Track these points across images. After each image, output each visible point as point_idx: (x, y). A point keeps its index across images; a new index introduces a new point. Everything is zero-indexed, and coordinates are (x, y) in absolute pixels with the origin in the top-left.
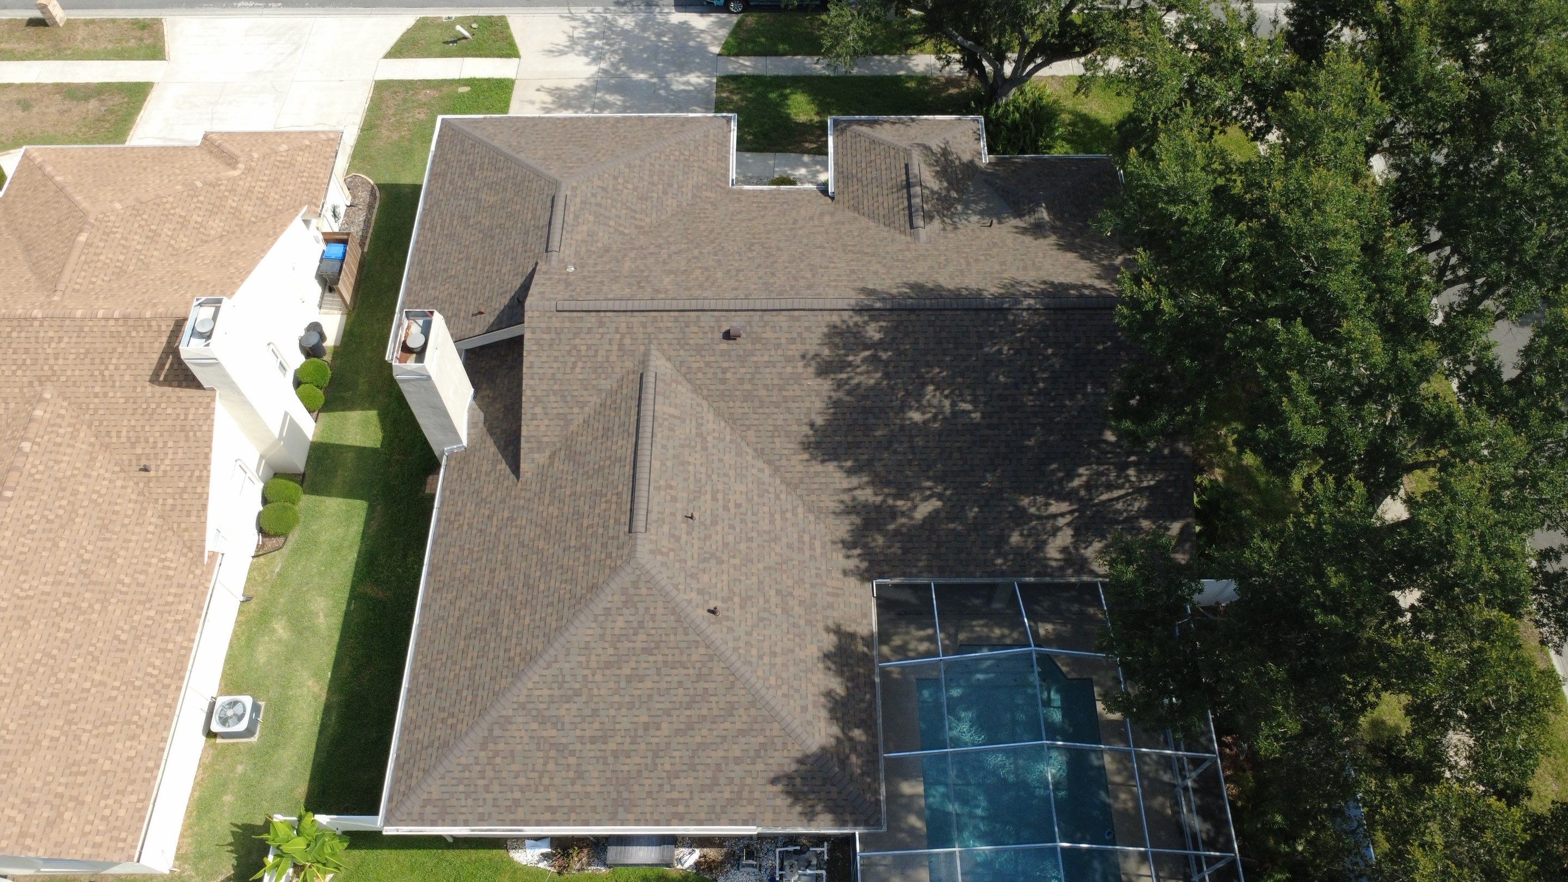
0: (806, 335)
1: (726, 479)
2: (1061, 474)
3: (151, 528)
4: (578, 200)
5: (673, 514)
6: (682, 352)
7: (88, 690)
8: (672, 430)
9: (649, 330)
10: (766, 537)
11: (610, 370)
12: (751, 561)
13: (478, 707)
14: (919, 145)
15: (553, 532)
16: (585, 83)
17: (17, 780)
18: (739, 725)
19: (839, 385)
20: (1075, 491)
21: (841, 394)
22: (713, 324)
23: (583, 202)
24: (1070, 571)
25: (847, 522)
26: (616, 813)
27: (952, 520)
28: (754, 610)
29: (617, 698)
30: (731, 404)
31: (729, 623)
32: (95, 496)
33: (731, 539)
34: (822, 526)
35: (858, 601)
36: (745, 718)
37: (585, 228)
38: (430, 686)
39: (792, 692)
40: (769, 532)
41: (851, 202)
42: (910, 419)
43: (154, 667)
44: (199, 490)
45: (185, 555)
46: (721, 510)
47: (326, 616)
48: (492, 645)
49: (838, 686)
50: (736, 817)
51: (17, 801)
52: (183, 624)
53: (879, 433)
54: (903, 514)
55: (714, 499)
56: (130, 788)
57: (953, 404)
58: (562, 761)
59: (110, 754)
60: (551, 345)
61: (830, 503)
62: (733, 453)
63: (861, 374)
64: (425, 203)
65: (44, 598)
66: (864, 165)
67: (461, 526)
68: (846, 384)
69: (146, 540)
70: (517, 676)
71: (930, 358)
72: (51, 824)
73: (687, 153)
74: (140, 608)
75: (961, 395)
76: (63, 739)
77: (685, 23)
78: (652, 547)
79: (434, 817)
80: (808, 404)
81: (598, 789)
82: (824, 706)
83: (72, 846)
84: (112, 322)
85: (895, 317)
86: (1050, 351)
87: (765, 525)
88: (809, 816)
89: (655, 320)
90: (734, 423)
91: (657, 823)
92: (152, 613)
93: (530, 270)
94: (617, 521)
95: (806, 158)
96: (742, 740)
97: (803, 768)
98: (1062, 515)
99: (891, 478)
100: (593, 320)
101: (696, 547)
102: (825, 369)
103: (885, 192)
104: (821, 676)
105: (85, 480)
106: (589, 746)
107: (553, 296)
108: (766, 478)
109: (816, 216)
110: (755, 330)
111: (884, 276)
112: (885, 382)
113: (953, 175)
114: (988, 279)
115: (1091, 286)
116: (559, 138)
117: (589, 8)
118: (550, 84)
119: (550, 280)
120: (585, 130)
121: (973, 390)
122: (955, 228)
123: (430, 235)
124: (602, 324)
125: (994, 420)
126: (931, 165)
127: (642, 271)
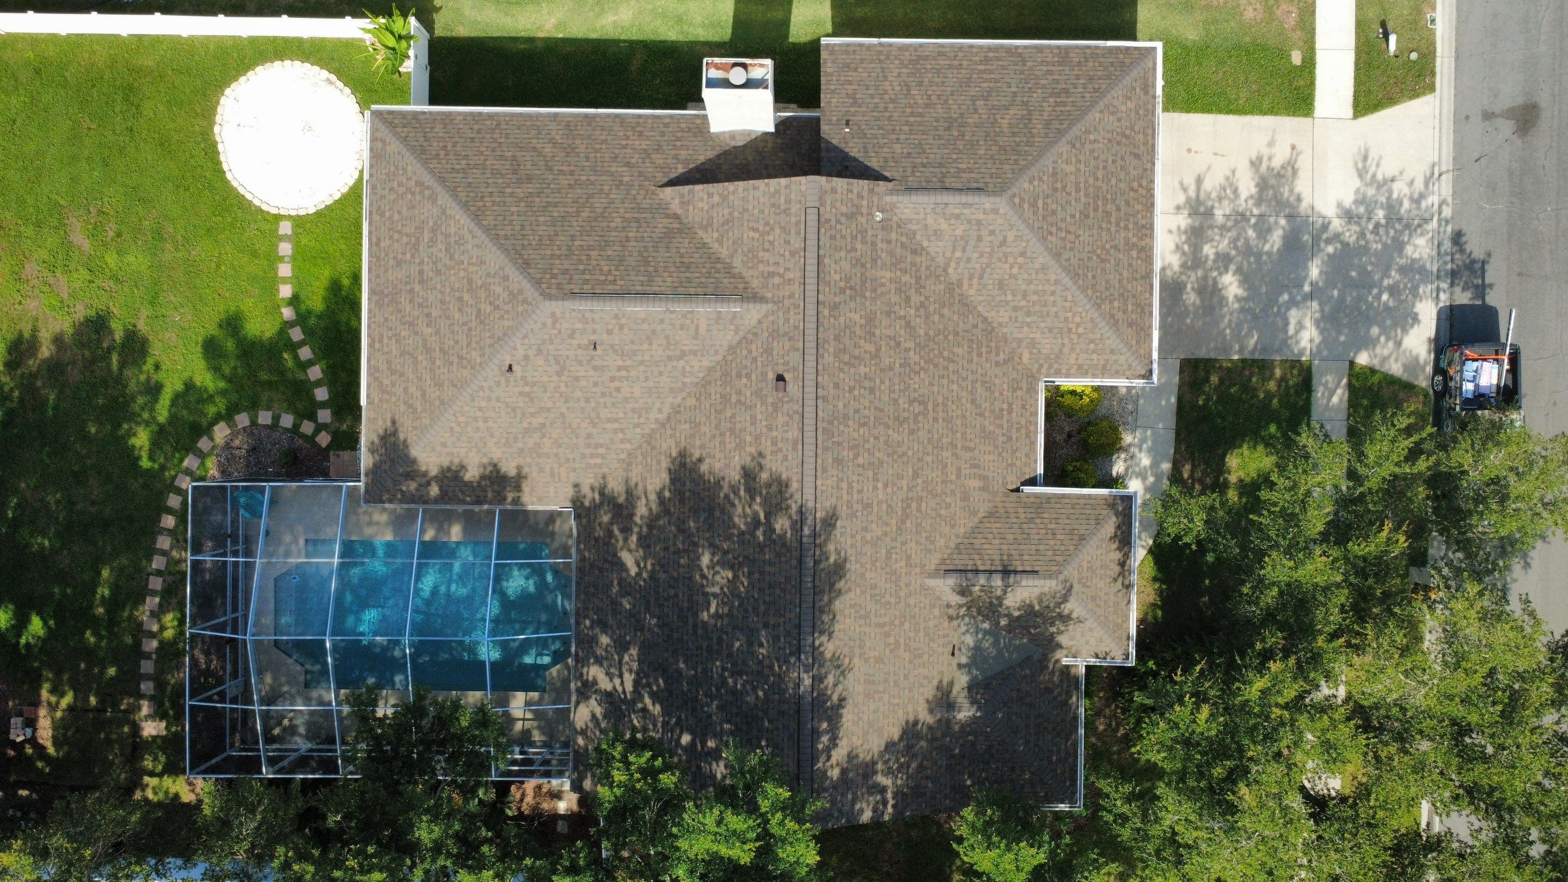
0: (780, 456)
1: (642, 379)
2: (655, 688)
4: (981, 216)
5: (594, 332)
6: (766, 334)
8: (682, 327)
9: (787, 302)
10: (593, 415)
11: (750, 265)
12: (566, 401)
13: (446, 175)
14: (1071, 587)
15: (594, 224)
16: (1304, 205)
18: (428, 391)
19: (734, 488)
20: (641, 699)
21: (726, 489)
22: (791, 364)
23: (979, 223)
24: (579, 684)
25: (620, 490)
27: (619, 584)
28: (521, 404)
29: (448, 290)
30: (719, 383)
31: (503, 382)
33: (583, 383)
34: (617, 465)
35: (552, 495)
36: (433, 396)
37: (944, 226)
38: (479, 131)
39: (456, 435)
40: (598, 417)
41: (1002, 511)
42: (703, 554)
46: (610, 374)
47: (615, 22)
49: (472, 474)
50: (372, 387)
53: (691, 522)
54: (626, 540)
55: (620, 369)
57: (715, 595)
58: (408, 248)
60: (773, 205)
61: (635, 476)
62: (672, 385)
63: (743, 509)
64: (1026, 47)
66: (1050, 526)
67: (628, 138)
68: (735, 494)
70: (465, 205)
71: (757, 576)
73: (1081, 330)
75: (723, 603)
77: (1417, 320)
78: (558, 315)
79: (375, 150)
80: (718, 456)
81: (390, 278)
82: (451, 462)
85: (795, 544)
87: (604, 413)
88: (371, 449)
89: (796, 306)
90: (703, 386)
91: (369, 327)
93: (887, 174)
94: (586, 282)
96: (419, 394)
97: (401, 444)
98: (622, 683)
99: (655, 532)
101: (568, 353)
102: (749, 475)
103: (1004, 547)
104: (476, 461)
106: (417, 269)
107: (829, 202)
108: (654, 415)
109: (981, 472)
110: (786, 406)
111: (858, 537)
112: (736, 532)
113: (1031, 623)
114: (852, 643)
115: (836, 745)
116: (1104, 187)
117: (1450, 200)
118: (1303, 164)
119: (860, 196)
120: (1122, 214)
121: (727, 615)
122: (951, 618)
123: (977, 59)
124: (793, 254)
125: (700, 632)
126: (1040, 602)
127: (874, 290)
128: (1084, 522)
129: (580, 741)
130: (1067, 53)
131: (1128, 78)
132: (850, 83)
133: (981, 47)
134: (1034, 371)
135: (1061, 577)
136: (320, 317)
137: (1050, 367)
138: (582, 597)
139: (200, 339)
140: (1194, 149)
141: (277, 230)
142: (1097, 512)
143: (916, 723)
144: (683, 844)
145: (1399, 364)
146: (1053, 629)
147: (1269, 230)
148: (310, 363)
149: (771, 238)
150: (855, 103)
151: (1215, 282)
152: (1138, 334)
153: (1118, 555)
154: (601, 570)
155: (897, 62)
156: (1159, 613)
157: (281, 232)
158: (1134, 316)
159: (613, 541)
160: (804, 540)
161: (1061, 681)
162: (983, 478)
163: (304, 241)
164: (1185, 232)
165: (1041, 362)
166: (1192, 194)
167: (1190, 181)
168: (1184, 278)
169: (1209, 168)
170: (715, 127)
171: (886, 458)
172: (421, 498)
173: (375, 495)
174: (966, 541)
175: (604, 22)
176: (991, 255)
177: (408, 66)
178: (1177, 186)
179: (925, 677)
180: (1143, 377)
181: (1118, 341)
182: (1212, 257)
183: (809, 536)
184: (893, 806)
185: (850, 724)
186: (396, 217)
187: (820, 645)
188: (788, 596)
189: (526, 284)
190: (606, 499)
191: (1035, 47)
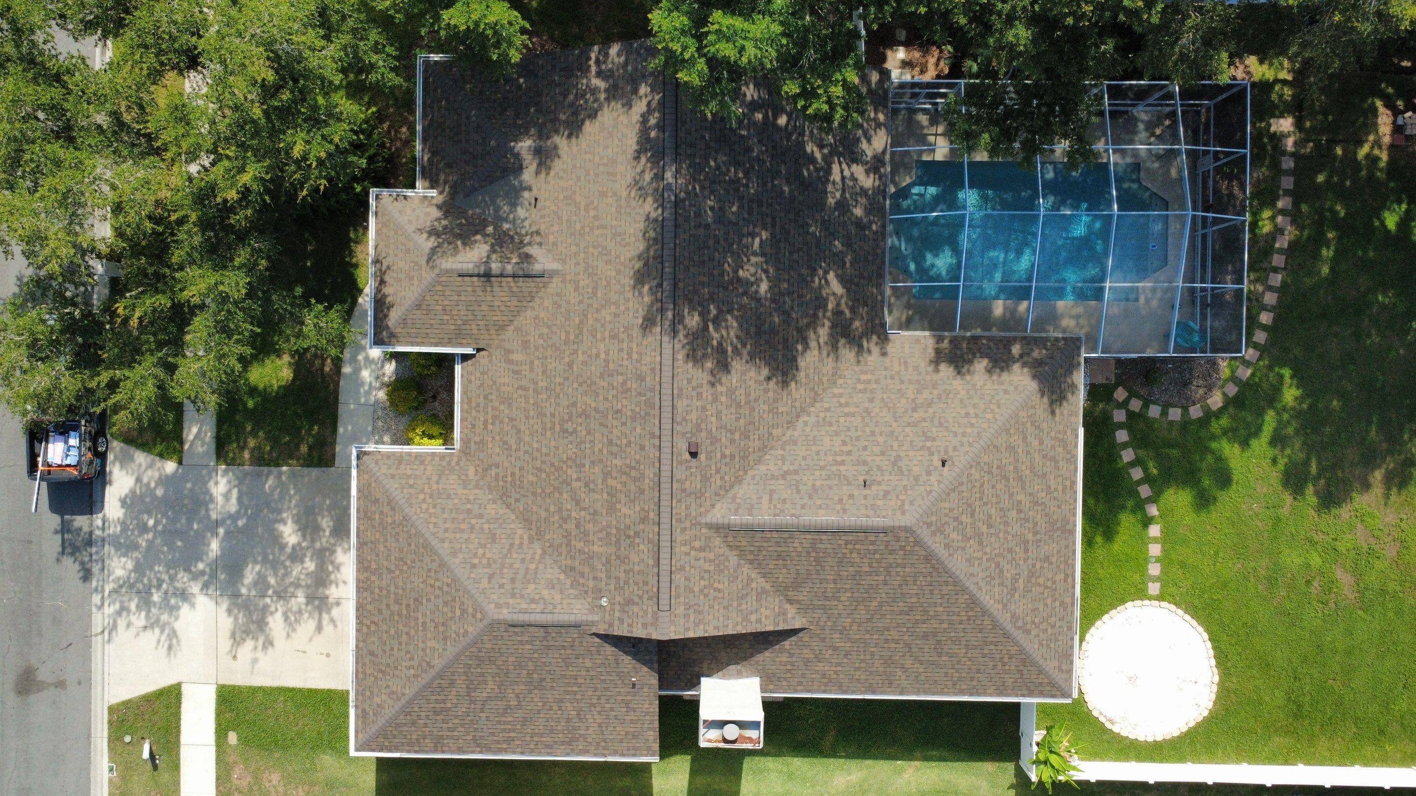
0: (694, 383)
1: (822, 454)
2: (811, 167)
4: (511, 601)
5: (865, 497)
6: (707, 495)
8: (784, 501)
9: (688, 524)
10: (867, 420)
11: (721, 558)
12: (892, 432)
13: (1002, 639)
14: (428, 262)
15: (866, 595)
16: (225, 606)
18: (1020, 442)
19: (737, 352)
20: (824, 157)
21: (745, 352)
22: (684, 468)
23: (513, 596)
24: (882, 170)
25: (843, 351)
27: (845, 263)
29: (1001, 535)
30: (751, 450)
31: (950, 450)
33: (876, 449)
34: (846, 373)
35: (907, 346)
36: (1016, 437)
37: (545, 592)
38: (972, 679)
39: (994, 401)
40: (863, 418)
42: (766, 292)
46: (851, 458)
48: (953, 634)
49: (981, 365)
50: (1073, 444)
53: (777, 322)
54: (838, 304)
55: (843, 463)
57: (755, 254)
58: (1038, 574)
60: (700, 613)
61: (830, 363)
62: (794, 447)
63: (728, 334)
64: (473, 752)
66: (448, 317)
67: (836, 672)
68: (736, 348)
70: (985, 612)
71: (716, 272)
75: (747, 247)
77: (122, 501)
78: (898, 513)
80: (752, 382)
81: (1055, 545)
82: (1000, 376)
85: (680, 302)
86: (712, 163)
87: (857, 421)
88: (1074, 388)
89: (679, 521)
90: (766, 447)
91: (1075, 500)
93: (597, 640)
94: (873, 543)
95: (347, 370)
96: (1029, 439)
97: (1046, 393)
98: (842, 171)
99: (811, 312)
100: (678, 576)
101: (890, 478)
102: (724, 366)
103: (489, 298)
104: (976, 377)
106: (1030, 554)
107: (650, 616)
108: (812, 420)
109: (511, 367)
110: (688, 429)
111: (622, 308)
112: (736, 313)
113: (465, 228)
114: (628, 210)
115: (643, 115)
116: (401, 627)
117: (94, 610)
118: (225, 643)
119: (621, 620)
120: (385, 602)
121: (743, 235)
122: (538, 233)
123: (517, 742)
124: (682, 568)
125: (769, 220)
126: (456, 248)
127: (608, 534)
128: (418, 321)
129: (881, 117)
130: (436, 747)
131: (380, 724)
132: (632, 721)
133: (514, 753)
134: (464, 459)
135: (437, 271)
136: (1123, 507)
137: (449, 463)
138: (879, 251)
139: (1234, 487)
140: (324, 657)
141: (1162, 586)
142: (405, 330)
143: (570, 136)
144: (777, 29)
145: (137, 462)
146: (444, 222)
147: (255, 583)
148: (1132, 464)
149: (703, 583)
150: (627, 704)
151: (304, 536)
152: (370, 493)
153: (387, 290)
154: (861, 276)
155: (590, 740)
156: (352, 235)
157: (1158, 585)
158: (374, 509)
159: (850, 303)
160: (672, 306)
161: (438, 175)
162: (510, 362)
163: (1137, 577)
164: (331, 582)
165: (457, 468)
166: (325, 617)
167: (328, 628)
168: (332, 541)
169: (311, 640)
170: (755, 682)
171: (598, 380)
172: (1029, 342)
173: (1072, 344)
174: (525, 304)
175: (859, 774)
176: (503, 566)
177: (1038, 735)
178: (339, 623)
179: (561, 178)
180: (366, 453)
181: (387, 486)
182: (307, 559)
183: (667, 309)
184: (589, 59)
185: (629, 136)
186: (1049, 601)
187: (657, 208)
188: (686, 254)
189: (929, 540)
190: (857, 343)
191: (464, 752)
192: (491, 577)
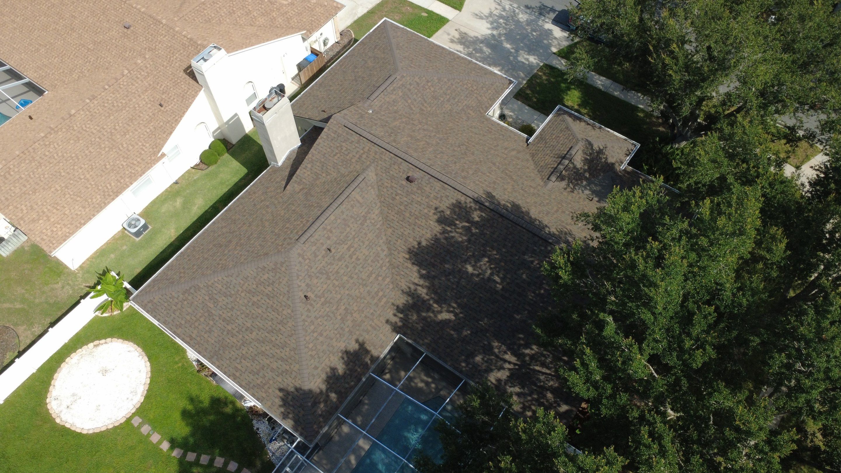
0: (444, 199)
1: (361, 244)
2: (522, 342)
3: (148, 130)
4: (401, 83)
5: (322, 244)
6: (384, 175)
7: (81, 179)
8: (352, 206)
9: (377, 157)
10: (360, 281)
11: (349, 165)
12: (344, 287)
13: (194, 276)
14: (587, 140)
15: (275, 222)
16: (480, 37)
17: (34, 197)
18: (283, 355)
19: (444, 232)
20: (525, 355)
21: (441, 237)
22: (406, 169)
23: (403, 85)
25: (406, 298)
26: (212, 357)
27: (454, 330)
29: (244, 308)
31: (310, 308)
32: (137, 106)
33: (342, 271)
34: (393, 293)
35: (384, 338)
36: (287, 354)
37: (394, 97)
38: (188, 256)
39: (316, 356)
40: (363, 280)
41: (533, 151)
42: (467, 268)
43: (110, 185)
44: (173, 125)
45: (153, 149)
46: (347, 256)
47: (198, 208)
48: (218, 254)
49: (341, 368)
50: (256, 394)
51: (29, 205)
52: (133, 175)
53: (447, 266)
54: (433, 312)
55: (348, 249)
56: (69, 226)
57: (492, 274)
58: (207, 320)
59: (72, 208)
60: (332, 140)
61: (404, 285)
62: (375, 235)
63: (457, 233)
65: (91, 134)
66: (554, 137)
67: (251, 198)
68: (447, 233)
69: (143, 134)
70: (215, 272)
71: (495, 244)
72: (34, 221)
73: (475, 88)
74: (122, 159)
75: (499, 272)
76: (60, 192)
77: (551, 31)
78: (301, 252)
79: (150, 309)
80: (424, 232)
81: (213, 342)
82: (327, 373)
83: (34, 234)
84: (186, 39)
85: (491, 214)
87: (364, 276)
88: (285, 416)
89: (382, 153)
90: (386, 221)
92: (125, 164)
96: (280, 362)
97: (296, 393)
98: (510, 363)
99: (439, 291)
100: (356, 138)
101: (322, 265)
102: (442, 220)
103: (551, 155)
104: (336, 359)
105: (138, 97)
106: (221, 321)
108: (382, 255)
109: (510, 149)
110: (423, 183)
111: (507, 193)
112: (466, 243)
113: (595, 166)
114: (557, 223)
116: (423, 52)
118: (463, 30)
122: (572, 192)
124: (358, 142)
125: (506, 294)
126: (586, 154)
127: (400, 129)
134: (479, 114)
135: (580, 139)
136: (193, 434)
137: (482, 108)
141: (133, 427)
146: (603, 160)
147: (481, 50)
148: (212, 461)
152: (491, 75)
154: (440, 337)
157: (136, 425)
160: (491, 209)
161: (629, 172)
163: (151, 416)
165: (478, 109)
172: (333, 408)
174: (539, 168)
175: (194, 211)
176: (419, 92)
183: (491, 205)
186: (188, 318)
188: (515, 232)
189: (275, 259)
190: (404, 310)
192: (418, 83)
